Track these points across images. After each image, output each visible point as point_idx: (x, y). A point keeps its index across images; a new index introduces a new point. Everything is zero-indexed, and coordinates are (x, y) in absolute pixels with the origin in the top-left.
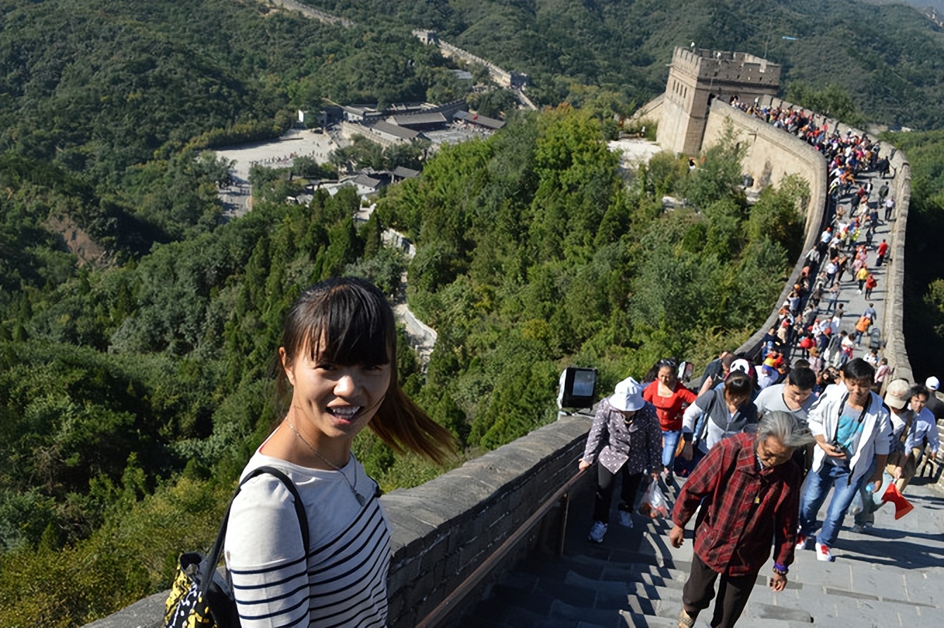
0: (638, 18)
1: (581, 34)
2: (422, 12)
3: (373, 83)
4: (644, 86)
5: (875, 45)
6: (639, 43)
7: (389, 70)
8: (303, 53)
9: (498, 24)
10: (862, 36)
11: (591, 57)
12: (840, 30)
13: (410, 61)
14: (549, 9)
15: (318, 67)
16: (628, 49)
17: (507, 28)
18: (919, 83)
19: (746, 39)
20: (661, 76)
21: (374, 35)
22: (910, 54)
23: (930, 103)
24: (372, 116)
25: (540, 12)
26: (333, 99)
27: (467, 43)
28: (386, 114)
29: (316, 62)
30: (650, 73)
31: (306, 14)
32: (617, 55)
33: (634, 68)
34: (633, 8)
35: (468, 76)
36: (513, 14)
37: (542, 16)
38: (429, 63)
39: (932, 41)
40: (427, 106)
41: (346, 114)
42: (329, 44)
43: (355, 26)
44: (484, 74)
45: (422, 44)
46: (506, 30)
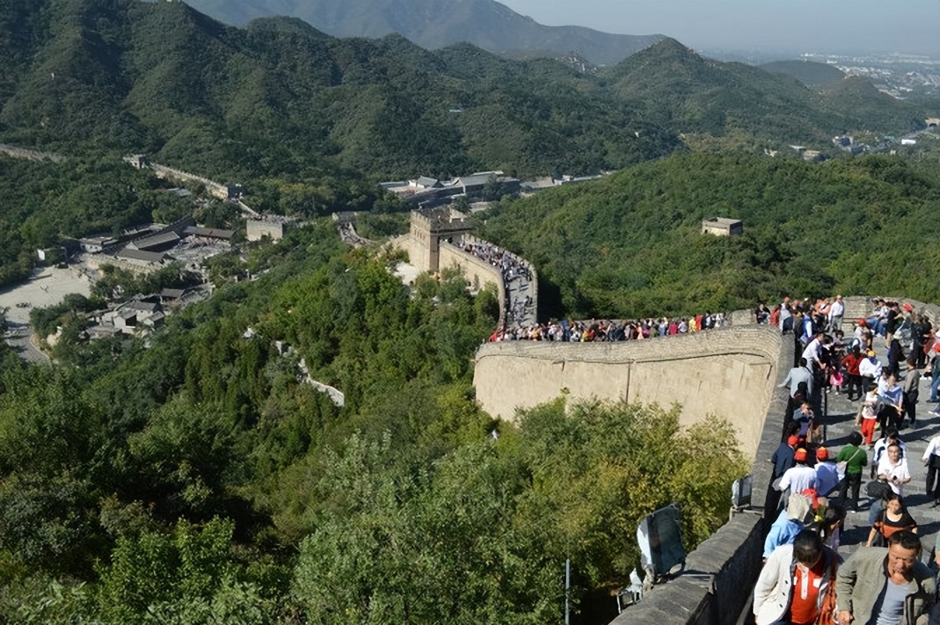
0: (319, 110)
1: (271, 133)
2: (118, 133)
3: (101, 213)
4: (340, 175)
5: (529, 103)
6: (325, 133)
7: (113, 199)
8: (20, 193)
9: (195, 137)
10: (516, 97)
11: (288, 156)
12: (496, 95)
13: (128, 187)
14: (236, 112)
15: (40, 205)
16: (318, 141)
17: (206, 139)
18: (570, 135)
19: (419, 117)
20: (352, 162)
21: (87, 166)
22: (559, 108)
23: (582, 151)
24: (110, 245)
25: (228, 116)
26: (65, 233)
27: (169, 158)
28: (124, 240)
29: (36, 200)
30: (342, 160)
31: (12, 154)
32: (308, 149)
33: (326, 158)
34: (313, 102)
35: (185, 192)
36: (206, 124)
37: (231, 120)
38: (148, 187)
39: (575, 91)
40: (156, 226)
41: (84, 247)
42: (45, 180)
43: (65, 159)
44: (201, 190)
45: (134, 169)
46: (205, 142)
